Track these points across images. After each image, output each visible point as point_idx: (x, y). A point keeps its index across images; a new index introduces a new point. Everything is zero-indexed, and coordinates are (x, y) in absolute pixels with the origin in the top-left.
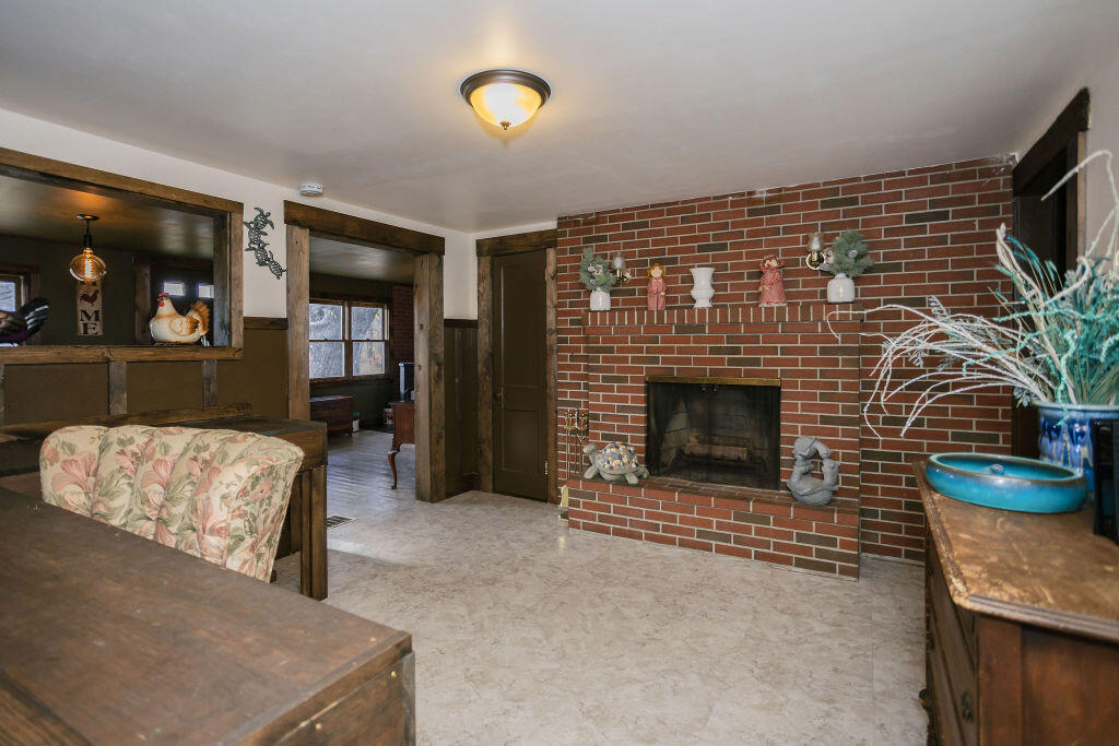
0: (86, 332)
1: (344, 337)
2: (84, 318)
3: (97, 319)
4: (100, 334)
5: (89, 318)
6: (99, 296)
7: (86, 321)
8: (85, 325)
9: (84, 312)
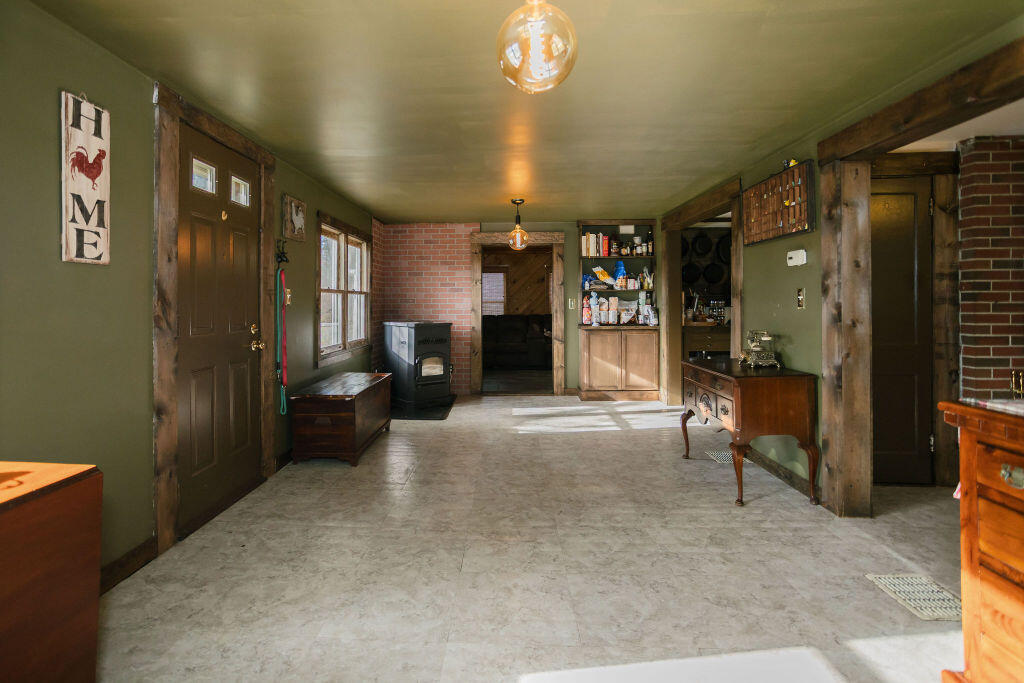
0: (80, 253)
1: (338, 286)
2: (79, 216)
3: (101, 223)
4: (105, 259)
5: (87, 218)
6: (106, 162)
7: (81, 224)
8: (80, 233)
9: (78, 198)
